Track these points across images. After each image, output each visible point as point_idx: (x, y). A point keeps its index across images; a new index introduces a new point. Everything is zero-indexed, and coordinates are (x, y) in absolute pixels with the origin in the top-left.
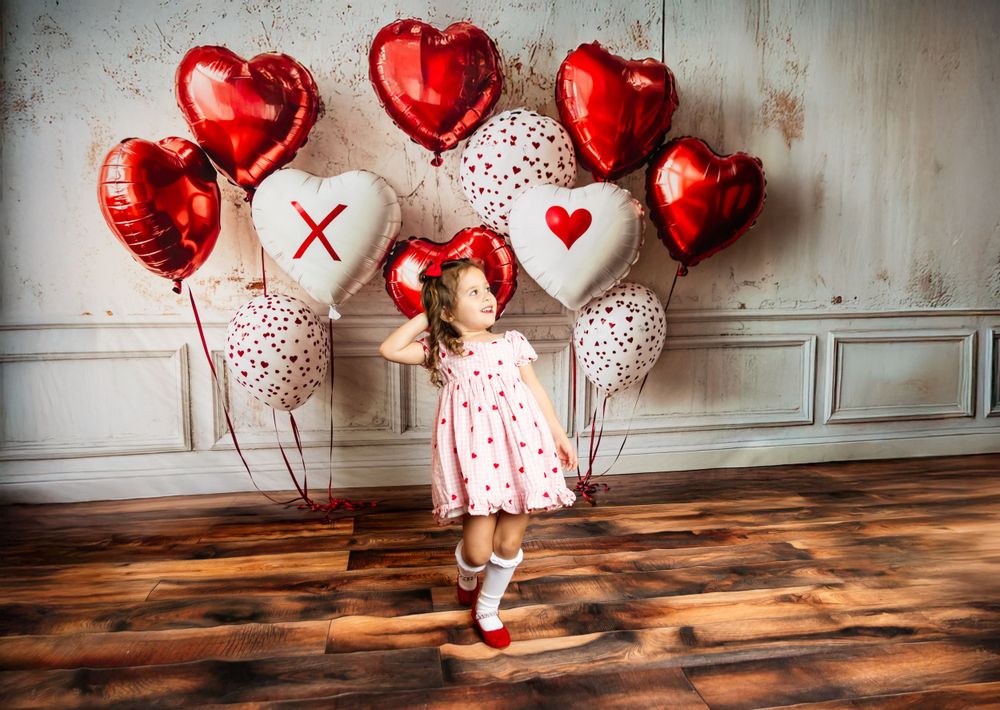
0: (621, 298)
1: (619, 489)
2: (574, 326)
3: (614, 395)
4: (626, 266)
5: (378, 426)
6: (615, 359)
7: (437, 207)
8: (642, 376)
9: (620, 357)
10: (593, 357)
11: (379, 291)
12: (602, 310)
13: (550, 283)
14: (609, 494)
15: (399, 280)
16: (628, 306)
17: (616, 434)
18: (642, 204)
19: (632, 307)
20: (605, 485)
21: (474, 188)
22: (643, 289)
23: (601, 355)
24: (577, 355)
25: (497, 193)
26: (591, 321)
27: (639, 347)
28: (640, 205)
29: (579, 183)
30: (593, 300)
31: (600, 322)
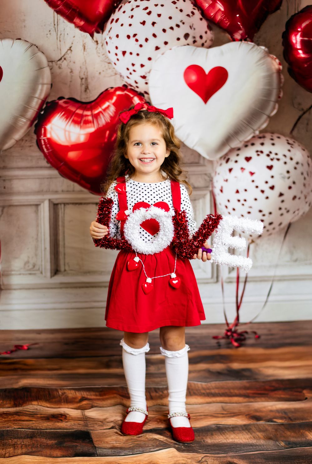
0: (260, 148)
1: (270, 337)
2: (213, 174)
3: (258, 241)
4: (264, 117)
5: (30, 270)
6: (257, 206)
7: (84, 69)
8: (285, 223)
9: (262, 204)
10: (234, 204)
11: (30, 146)
12: (241, 159)
13: (188, 135)
14: (259, 341)
15: (48, 136)
16: (268, 155)
17: (262, 280)
18: (279, 60)
19: (272, 156)
20: (255, 333)
21: (117, 51)
22: (283, 139)
23: (242, 202)
24: (218, 202)
25: (138, 55)
26: (230, 170)
27: (281, 195)
28: (277, 61)
29: (216, 43)
30: (232, 150)
31: (240, 171)
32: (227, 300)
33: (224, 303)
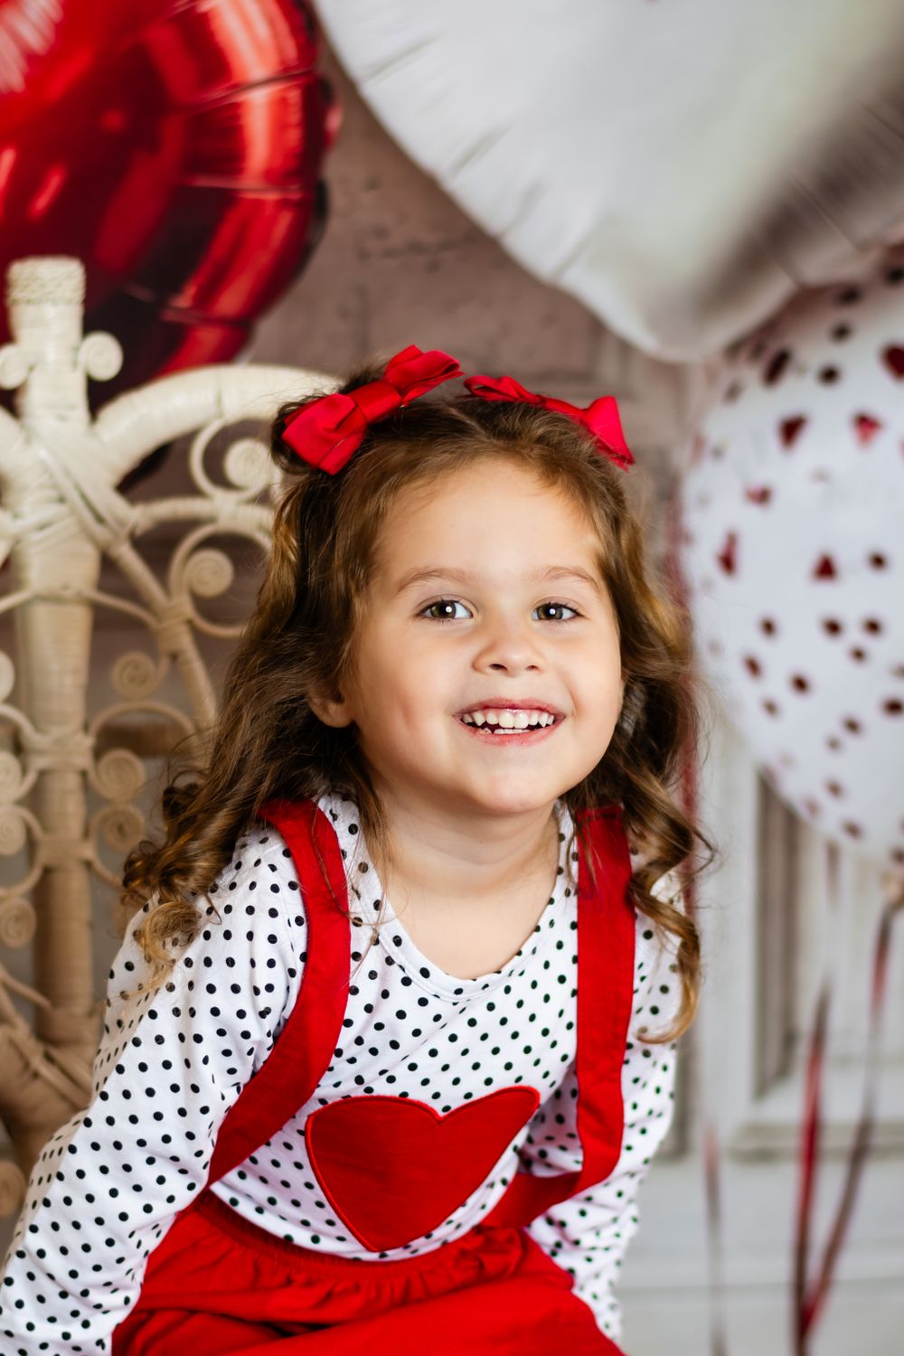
2: (681, 456)
10: (801, 650)
12: (860, 362)
13: (531, 196)
23: (854, 635)
26: (791, 429)
30: (804, 301)
31: (847, 436)
32: (737, 1268)
33: (717, 1290)
